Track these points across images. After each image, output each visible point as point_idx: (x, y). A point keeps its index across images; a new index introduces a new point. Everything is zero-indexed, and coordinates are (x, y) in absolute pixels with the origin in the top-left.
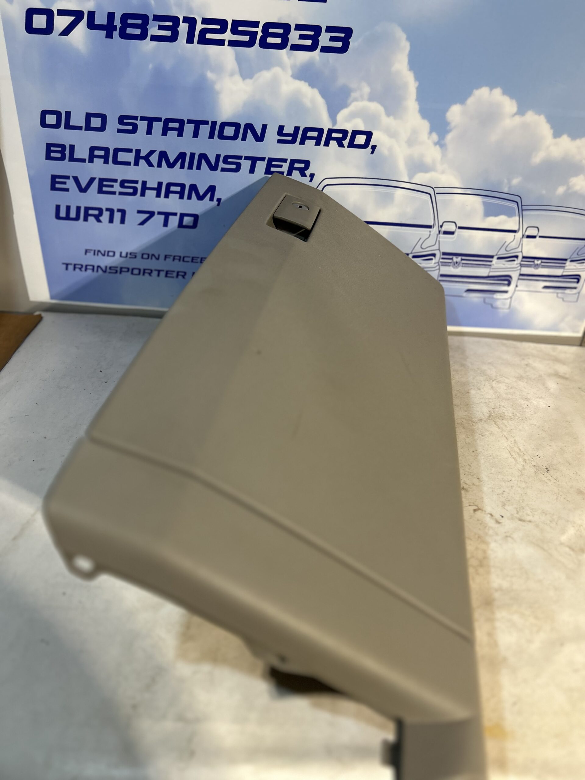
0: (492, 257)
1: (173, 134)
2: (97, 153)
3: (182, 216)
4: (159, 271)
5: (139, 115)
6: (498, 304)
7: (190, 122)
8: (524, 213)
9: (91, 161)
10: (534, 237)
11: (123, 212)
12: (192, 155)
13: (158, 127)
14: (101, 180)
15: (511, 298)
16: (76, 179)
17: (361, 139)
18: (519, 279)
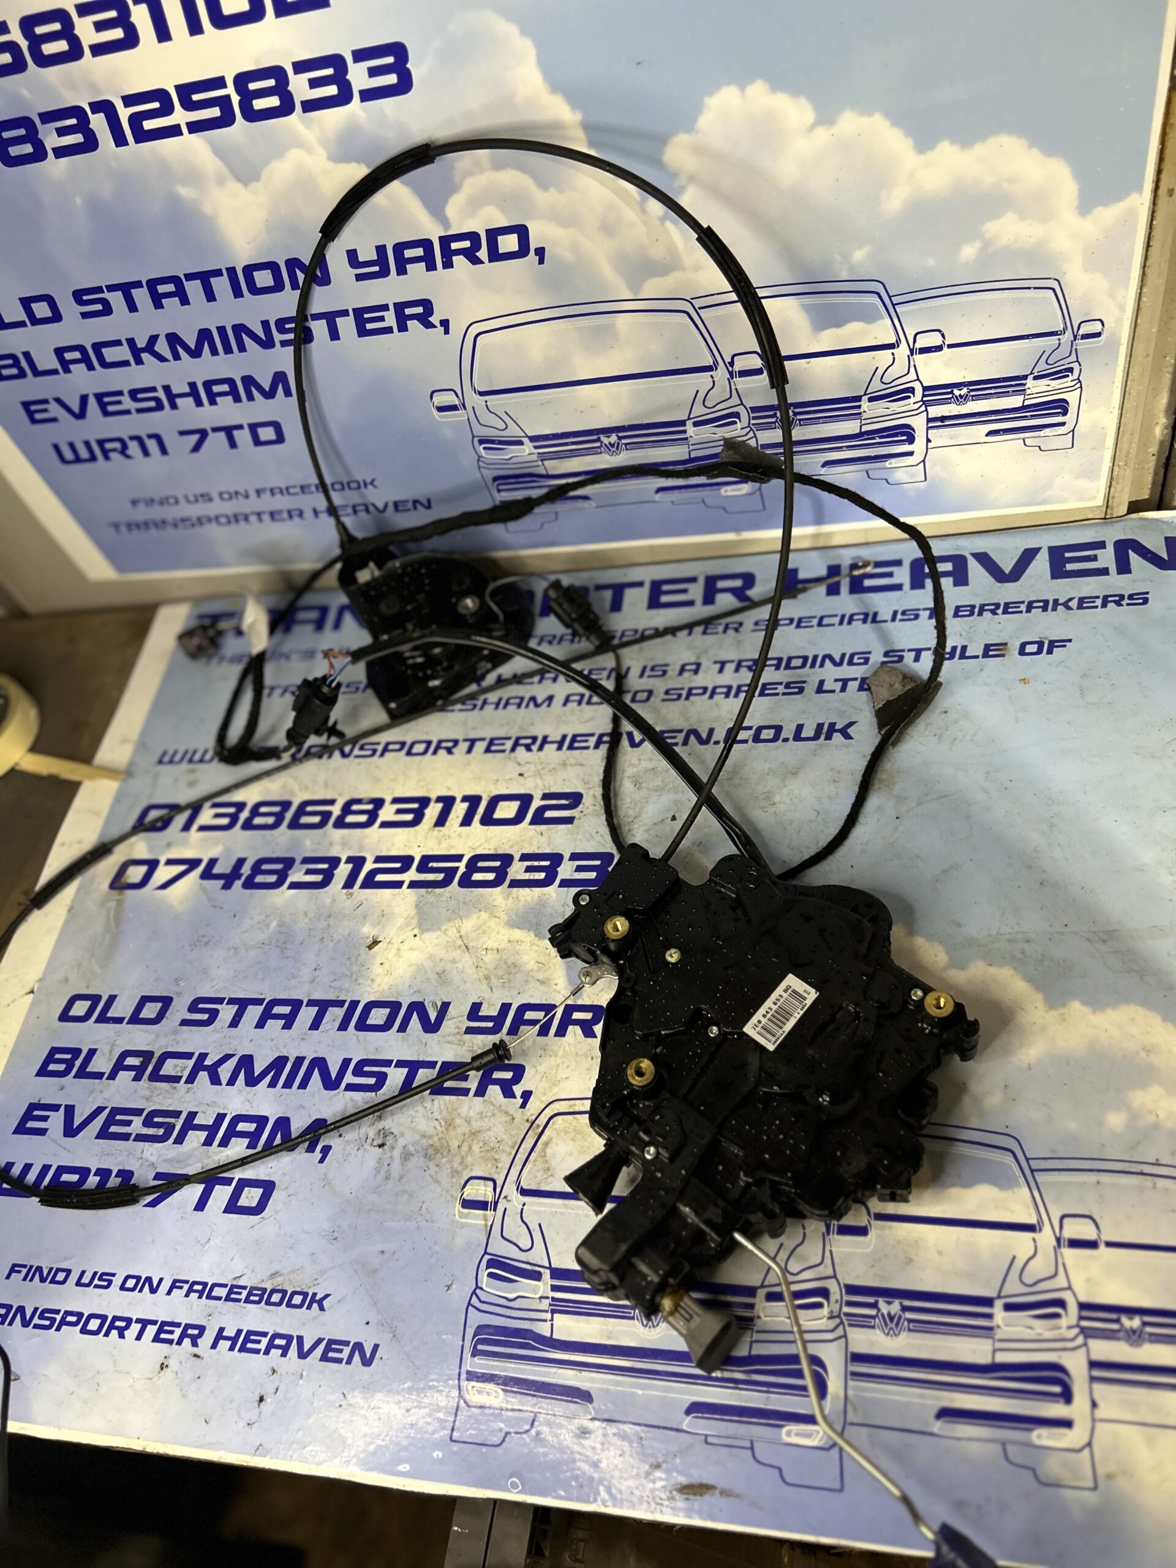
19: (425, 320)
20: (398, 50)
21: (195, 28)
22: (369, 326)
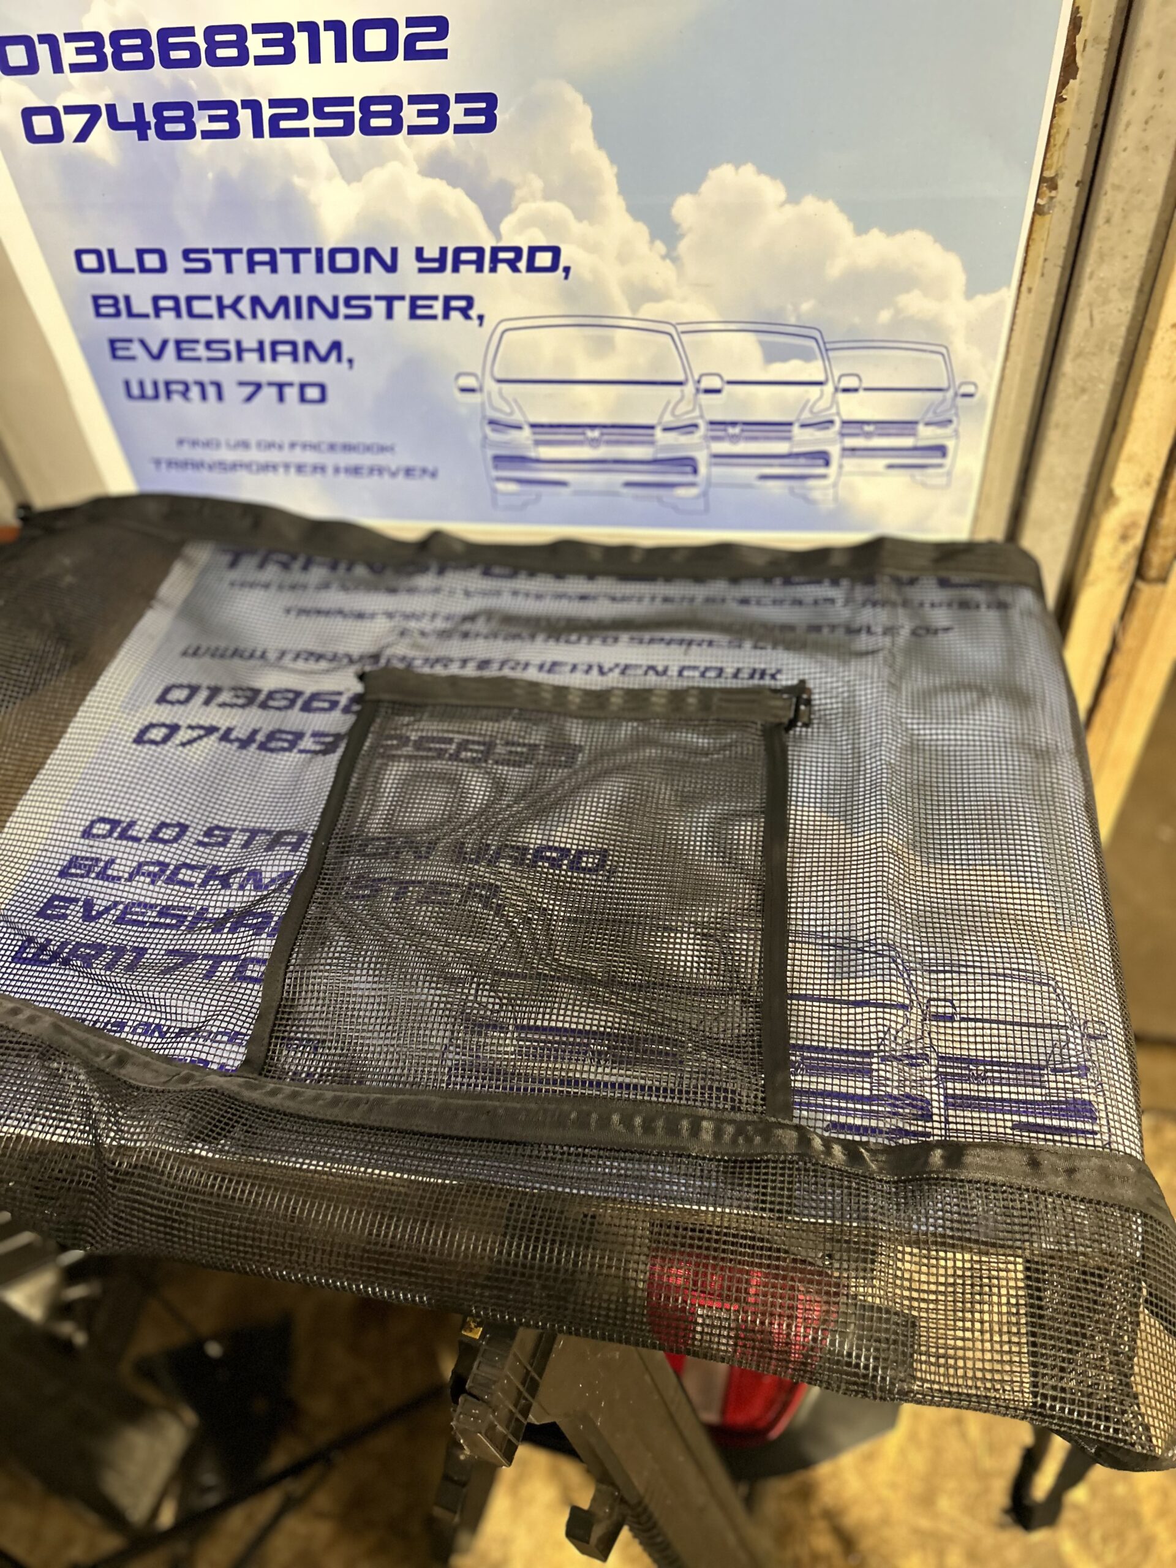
0: (790, 424)
1: (263, 271)
2: (163, 303)
3: (303, 387)
4: (287, 466)
5: (210, 247)
6: (817, 495)
7: (284, 251)
8: (831, 354)
9: (157, 315)
10: (856, 390)
11: (218, 386)
12: (298, 299)
13: (239, 261)
14: (178, 343)
15: (835, 485)
16: (143, 343)
17: (544, 259)
18: (842, 456)
19: (465, 312)
20: (491, 99)
21: (340, 57)
22: (420, 312)
